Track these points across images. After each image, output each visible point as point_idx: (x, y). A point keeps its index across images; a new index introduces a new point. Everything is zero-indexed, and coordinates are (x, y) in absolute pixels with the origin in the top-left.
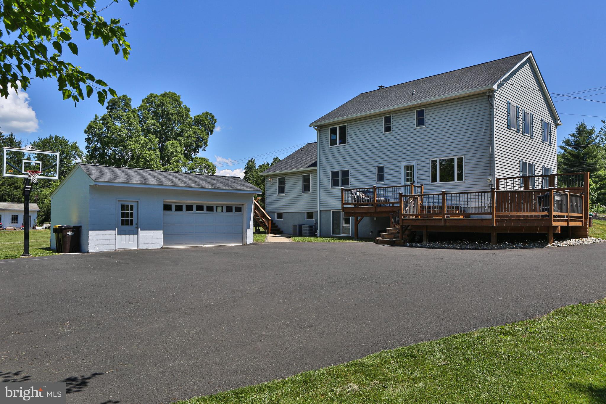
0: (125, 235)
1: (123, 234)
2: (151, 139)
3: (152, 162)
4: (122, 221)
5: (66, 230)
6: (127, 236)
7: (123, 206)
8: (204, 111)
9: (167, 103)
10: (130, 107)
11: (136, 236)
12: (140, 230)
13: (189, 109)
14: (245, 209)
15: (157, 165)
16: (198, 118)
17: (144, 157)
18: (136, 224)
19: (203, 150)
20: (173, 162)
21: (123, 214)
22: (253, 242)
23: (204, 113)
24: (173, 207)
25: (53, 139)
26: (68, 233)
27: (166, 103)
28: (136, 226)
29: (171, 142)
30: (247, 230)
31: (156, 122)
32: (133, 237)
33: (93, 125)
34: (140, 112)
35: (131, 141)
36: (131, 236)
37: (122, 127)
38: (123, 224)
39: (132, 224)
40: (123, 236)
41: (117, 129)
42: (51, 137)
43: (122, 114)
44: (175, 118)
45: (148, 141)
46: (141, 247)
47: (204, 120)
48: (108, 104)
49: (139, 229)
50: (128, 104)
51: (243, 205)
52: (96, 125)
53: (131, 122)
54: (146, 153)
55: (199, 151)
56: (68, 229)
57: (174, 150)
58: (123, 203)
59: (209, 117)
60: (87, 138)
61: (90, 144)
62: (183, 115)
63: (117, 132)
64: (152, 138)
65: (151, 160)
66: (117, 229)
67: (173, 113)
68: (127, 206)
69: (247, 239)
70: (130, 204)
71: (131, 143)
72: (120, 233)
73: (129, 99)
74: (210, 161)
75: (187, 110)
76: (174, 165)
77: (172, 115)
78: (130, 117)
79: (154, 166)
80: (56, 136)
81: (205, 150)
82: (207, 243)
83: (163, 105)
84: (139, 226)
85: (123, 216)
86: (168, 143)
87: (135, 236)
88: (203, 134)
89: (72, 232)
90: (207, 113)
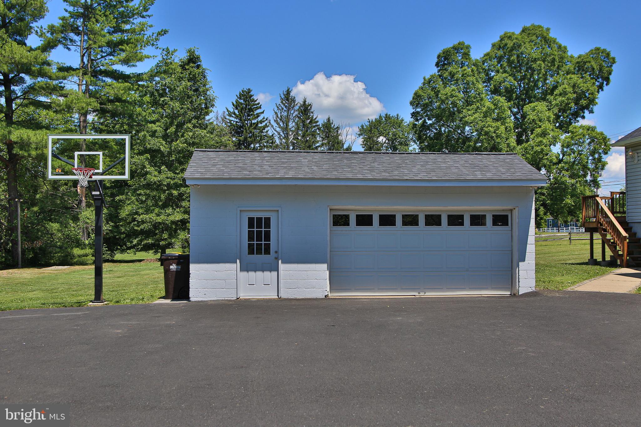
0: (255, 272)
1: (252, 270)
2: (497, 104)
3: (498, 140)
4: (250, 246)
5: (168, 261)
6: (259, 274)
7: (251, 220)
8: (593, 47)
9: (525, 43)
10: (470, 59)
11: (276, 273)
12: (282, 263)
13: (565, 48)
14: (515, 219)
15: (508, 143)
16: (579, 60)
17: (487, 133)
18: (276, 252)
19: (589, 113)
20: (534, 137)
21: (251, 234)
22: (534, 289)
23: (592, 50)
24: (353, 220)
25: (384, 119)
26: (171, 267)
27: (523, 44)
28: (276, 255)
29: (532, 105)
30: (520, 264)
31: (509, 76)
32: (270, 276)
33: (421, 93)
34: (486, 64)
35: (469, 110)
36: (267, 274)
37: (455, 90)
38: (251, 252)
39: (267, 251)
40: (252, 274)
41: (446, 94)
42: (380, 117)
43: (455, 71)
44: (540, 66)
45: (493, 107)
46: (283, 295)
47: (590, 62)
48: (438, 58)
49: (280, 262)
50: (466, 55)
51: (511, 210)
52: (425, 93)
53: (467, 80)
54: (489, 126)
55: (585, 115)
56: (171, 259)
57: (535, 118)
58: (252, 215)
59: (602, 56)
60: (413, 113)
61: (417, 120)
62: (554, 59)
63: (447, 98)
64: (499, 101)
65: (497, 137)
66: (238, 261)
67: (536, 59)
68: (259, 219)
69: (519, 282)
70: (263, 215)
71: (469, 112)
72: (245, 268)
73: (468, 47)
74: (598, 130)
75: (562, 49)
76: (535, 142)
77: (535, 60)
78: (466, 74)
79: (503, 146)
80: (387, 114)
81: (593, 112)
82: (425, 290)
83: (519, 46)
84: (280, 257)
85: (251, 238)
86: (527, 108)
87: (274, 274)
88: (587, 86)
89: (177, 265)
90: (598, 49)
